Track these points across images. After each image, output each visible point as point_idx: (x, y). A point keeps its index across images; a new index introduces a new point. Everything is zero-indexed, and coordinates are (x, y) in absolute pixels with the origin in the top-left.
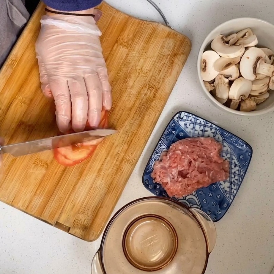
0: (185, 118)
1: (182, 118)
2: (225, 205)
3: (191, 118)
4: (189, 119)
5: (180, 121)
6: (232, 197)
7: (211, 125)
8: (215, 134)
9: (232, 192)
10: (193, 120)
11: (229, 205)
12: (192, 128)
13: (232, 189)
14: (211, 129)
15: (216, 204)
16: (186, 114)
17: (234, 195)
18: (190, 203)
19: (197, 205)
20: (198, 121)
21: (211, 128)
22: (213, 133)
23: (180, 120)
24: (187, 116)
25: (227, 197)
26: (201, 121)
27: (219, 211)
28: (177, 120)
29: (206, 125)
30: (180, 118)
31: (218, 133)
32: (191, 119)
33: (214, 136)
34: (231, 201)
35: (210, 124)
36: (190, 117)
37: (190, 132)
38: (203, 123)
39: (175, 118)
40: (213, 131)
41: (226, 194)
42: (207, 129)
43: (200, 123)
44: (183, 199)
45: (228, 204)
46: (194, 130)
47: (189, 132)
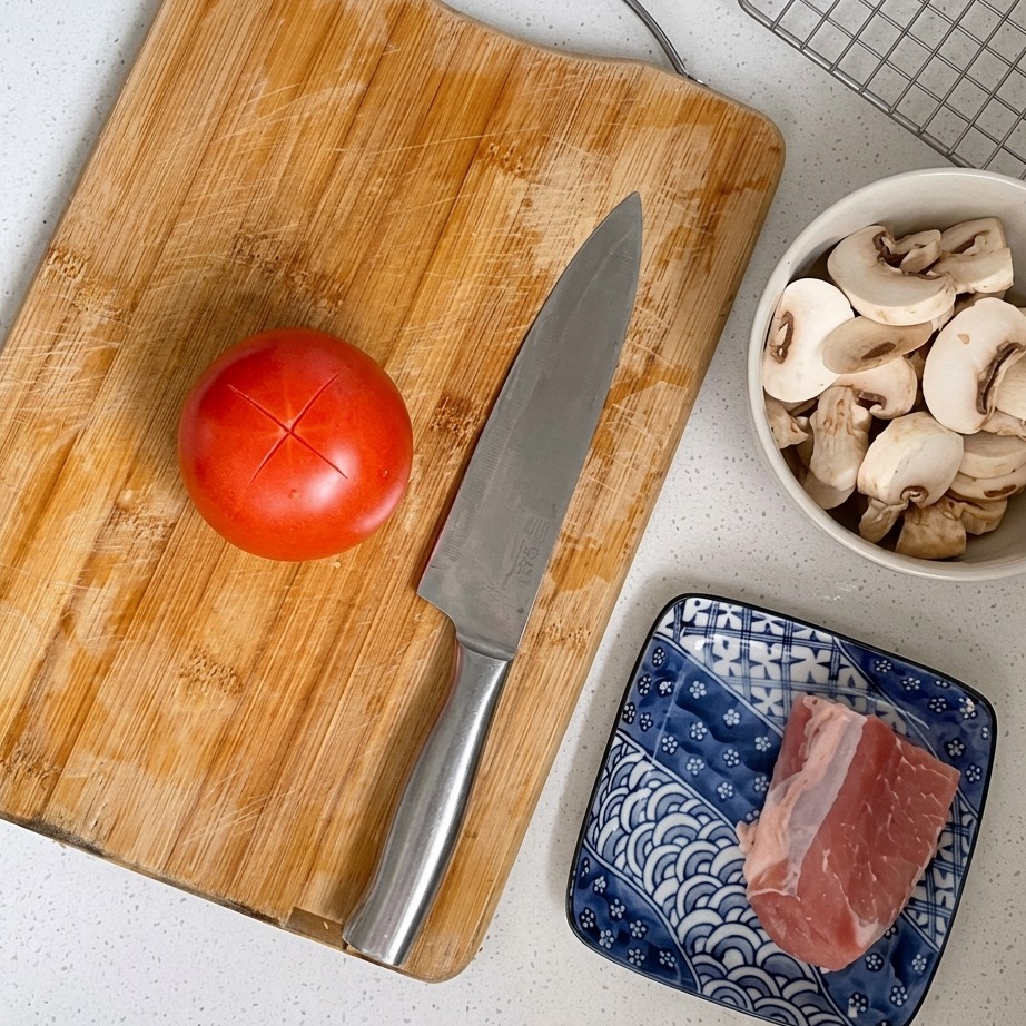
0: (702, 620)
1: (691, 624)
2: (918, 963)
3: (729, 615)
4: (722, 621)
5: (685, 634)
6: (941, 926)
7: (814, 632)
8: (835, 666)
9: (939, 902)
10: (736, 623)
11: (934, 960)
12: (737, 656)
13: (936, 889)
14: (816, 652)
15: (880, 962)
16: (705, 603)
17: (948, 914)
18: (773, 975)
19: (805, 978)
20: (758, 627)
21: (816, 645)
22: (827, 665)
23: (682, 633)
24: (707, 611)
25: (921, 927)
26: (768, 626)
27: (899, 988)
28: (670, 632)
29: (792, 638)
30: (684, 624)
31: (844, 661)
32: (728, 621)
33: (834, 677)
34: (940, 940)
35: (807, 632)
36: (724, 612)
37: (731, 674)
38: (777, 630)
39: (662, 628)
40: (825, 656)
41: (913, 913)
42: (797, 651)
43: (768, 632)
44: (746, 964)
45: (929, 957)
46: (745, 663)
47: (727, 674)
